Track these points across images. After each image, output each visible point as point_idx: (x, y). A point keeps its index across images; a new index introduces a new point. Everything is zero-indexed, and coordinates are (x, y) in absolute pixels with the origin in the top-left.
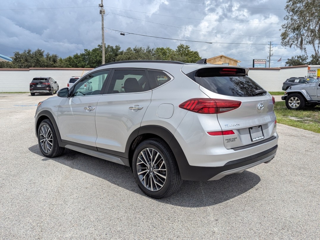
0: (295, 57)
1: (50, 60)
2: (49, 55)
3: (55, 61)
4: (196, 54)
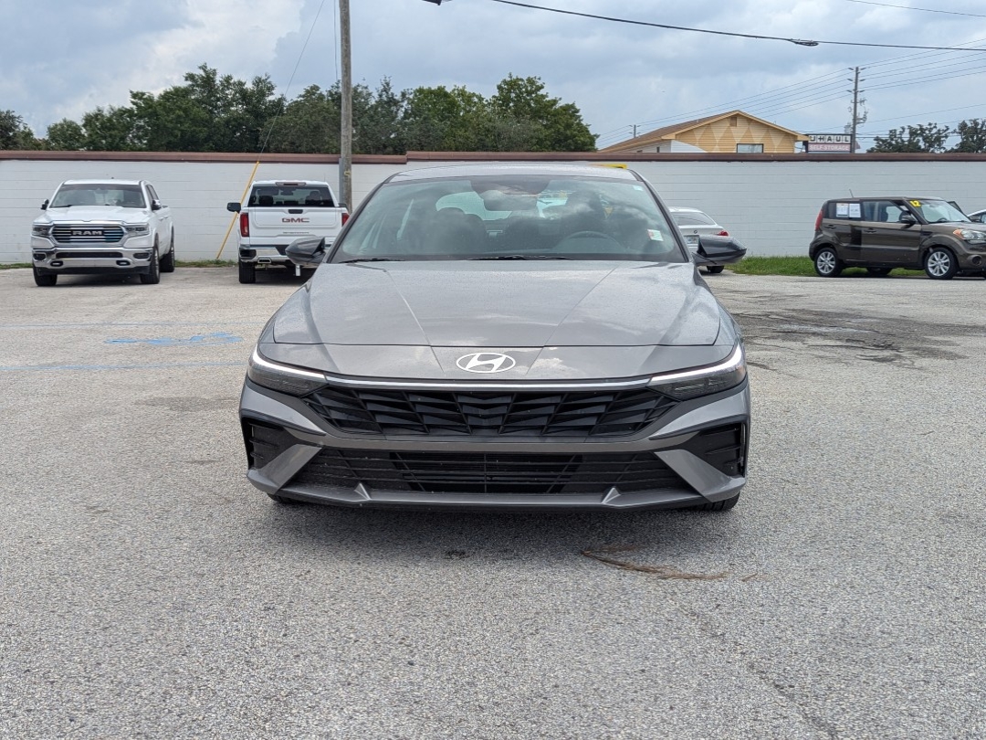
4: (571, 111)
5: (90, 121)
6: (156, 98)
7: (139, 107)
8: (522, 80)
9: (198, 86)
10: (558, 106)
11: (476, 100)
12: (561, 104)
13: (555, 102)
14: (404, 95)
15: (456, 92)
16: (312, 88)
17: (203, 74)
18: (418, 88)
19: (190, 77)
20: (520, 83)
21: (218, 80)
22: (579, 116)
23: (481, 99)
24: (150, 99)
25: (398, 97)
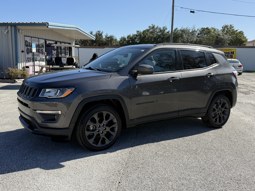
2: (107, 35)
3: (112, 41)
4: (241, 33)
5: (128, 37)
6: (142, 32)
7: (138, 34)
8: (229, 25)
9: (151, 29)
10: (238, 31)
11: (217, 30)
12: (239, 31)
13: (237, 31)
14: (198, 29)
15: (212, 28)
16: (176, 29)
17: (152, 26)
18: (202, 28)
19: (150, 27)
20: (228, 26)
21: (155, 27)
22: (244, 34)
23: (218, 30)
24: (141, 32)
25: (196, 30)
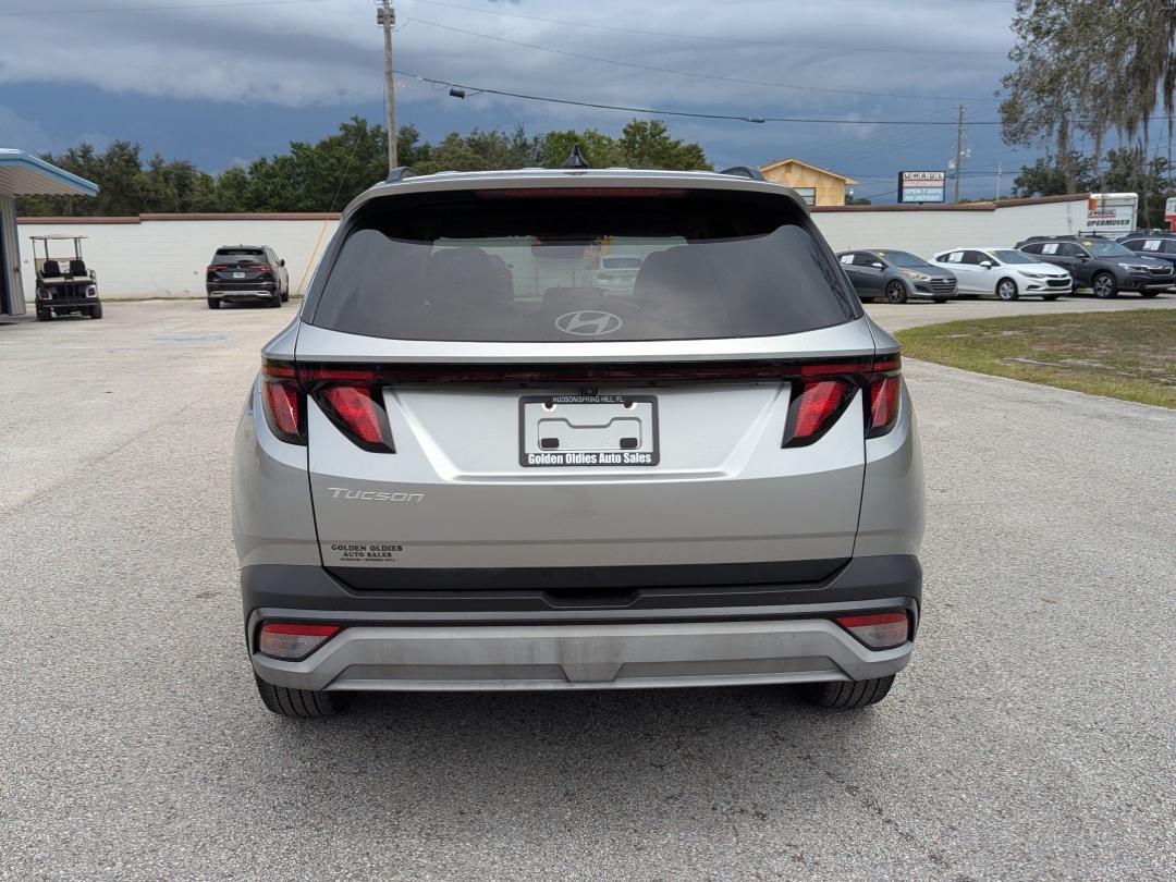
0: (1050, 161)
1: (166, 180)
2: (162, 161)
3: (186, 186)
4: (693, 150)
5: (255, 169)
6: (313, 147)
7: (298, 156)
8: (645, 123)
9: (350, 135)
10: (681, 147)
12: (684, 145)
13: (677, 143)
14: (536, 139)
15: (587, 135)
16: (453, 135)
17: (355, 124)
18: (552, 132)
19: (345, 127)
20: (644, 126)
21: (369, 129)
22: (703, 156)
23: (610, 141)
25: (530, 141)
